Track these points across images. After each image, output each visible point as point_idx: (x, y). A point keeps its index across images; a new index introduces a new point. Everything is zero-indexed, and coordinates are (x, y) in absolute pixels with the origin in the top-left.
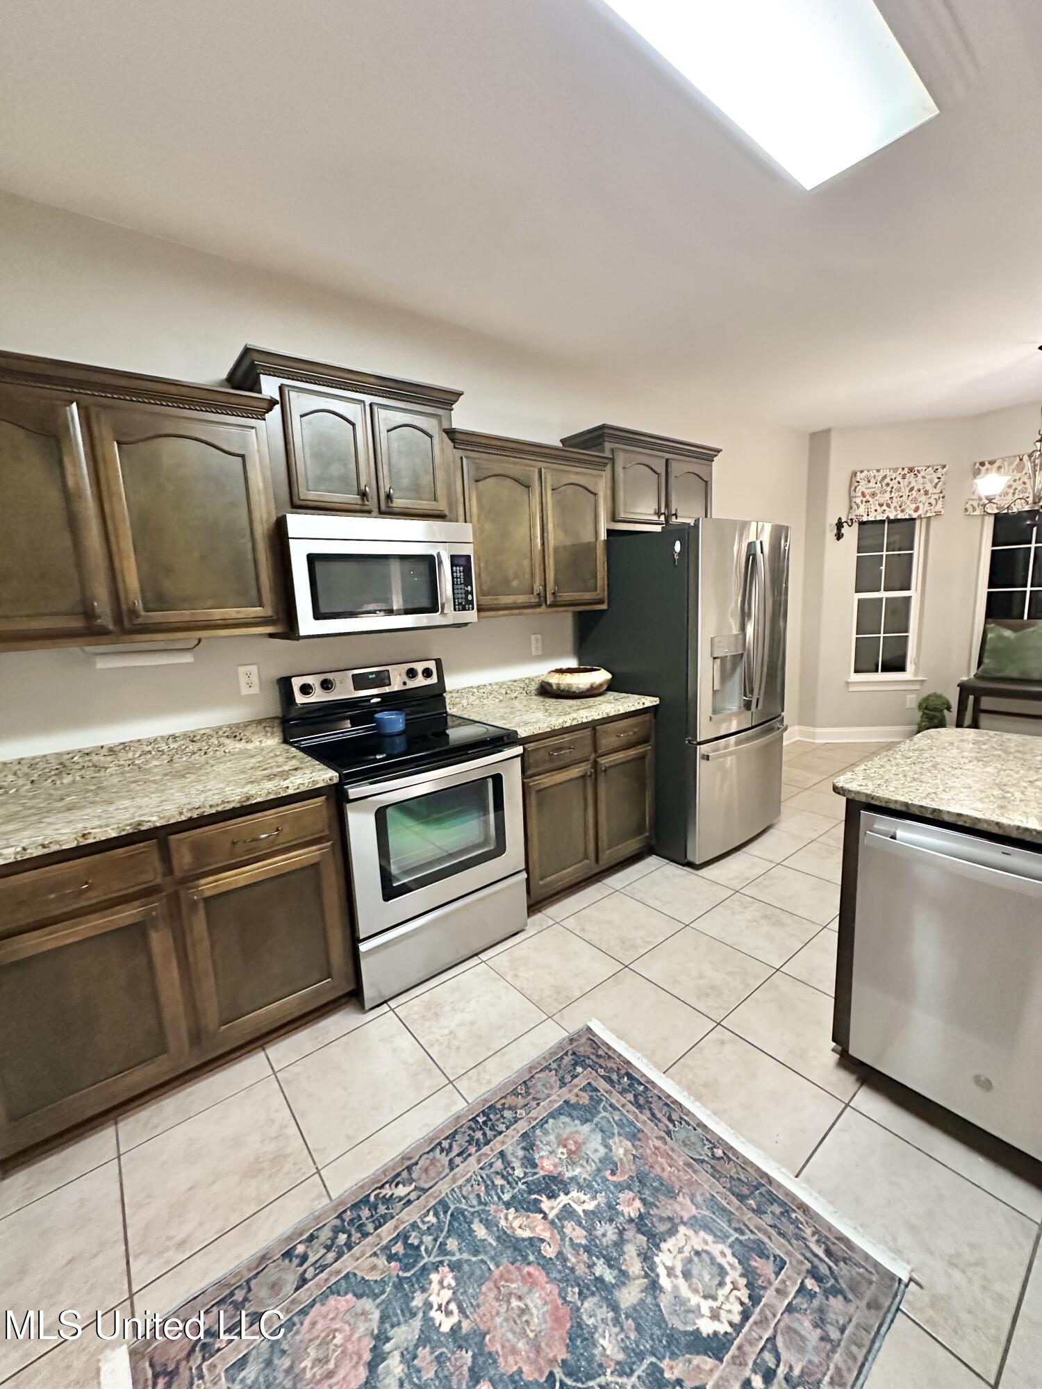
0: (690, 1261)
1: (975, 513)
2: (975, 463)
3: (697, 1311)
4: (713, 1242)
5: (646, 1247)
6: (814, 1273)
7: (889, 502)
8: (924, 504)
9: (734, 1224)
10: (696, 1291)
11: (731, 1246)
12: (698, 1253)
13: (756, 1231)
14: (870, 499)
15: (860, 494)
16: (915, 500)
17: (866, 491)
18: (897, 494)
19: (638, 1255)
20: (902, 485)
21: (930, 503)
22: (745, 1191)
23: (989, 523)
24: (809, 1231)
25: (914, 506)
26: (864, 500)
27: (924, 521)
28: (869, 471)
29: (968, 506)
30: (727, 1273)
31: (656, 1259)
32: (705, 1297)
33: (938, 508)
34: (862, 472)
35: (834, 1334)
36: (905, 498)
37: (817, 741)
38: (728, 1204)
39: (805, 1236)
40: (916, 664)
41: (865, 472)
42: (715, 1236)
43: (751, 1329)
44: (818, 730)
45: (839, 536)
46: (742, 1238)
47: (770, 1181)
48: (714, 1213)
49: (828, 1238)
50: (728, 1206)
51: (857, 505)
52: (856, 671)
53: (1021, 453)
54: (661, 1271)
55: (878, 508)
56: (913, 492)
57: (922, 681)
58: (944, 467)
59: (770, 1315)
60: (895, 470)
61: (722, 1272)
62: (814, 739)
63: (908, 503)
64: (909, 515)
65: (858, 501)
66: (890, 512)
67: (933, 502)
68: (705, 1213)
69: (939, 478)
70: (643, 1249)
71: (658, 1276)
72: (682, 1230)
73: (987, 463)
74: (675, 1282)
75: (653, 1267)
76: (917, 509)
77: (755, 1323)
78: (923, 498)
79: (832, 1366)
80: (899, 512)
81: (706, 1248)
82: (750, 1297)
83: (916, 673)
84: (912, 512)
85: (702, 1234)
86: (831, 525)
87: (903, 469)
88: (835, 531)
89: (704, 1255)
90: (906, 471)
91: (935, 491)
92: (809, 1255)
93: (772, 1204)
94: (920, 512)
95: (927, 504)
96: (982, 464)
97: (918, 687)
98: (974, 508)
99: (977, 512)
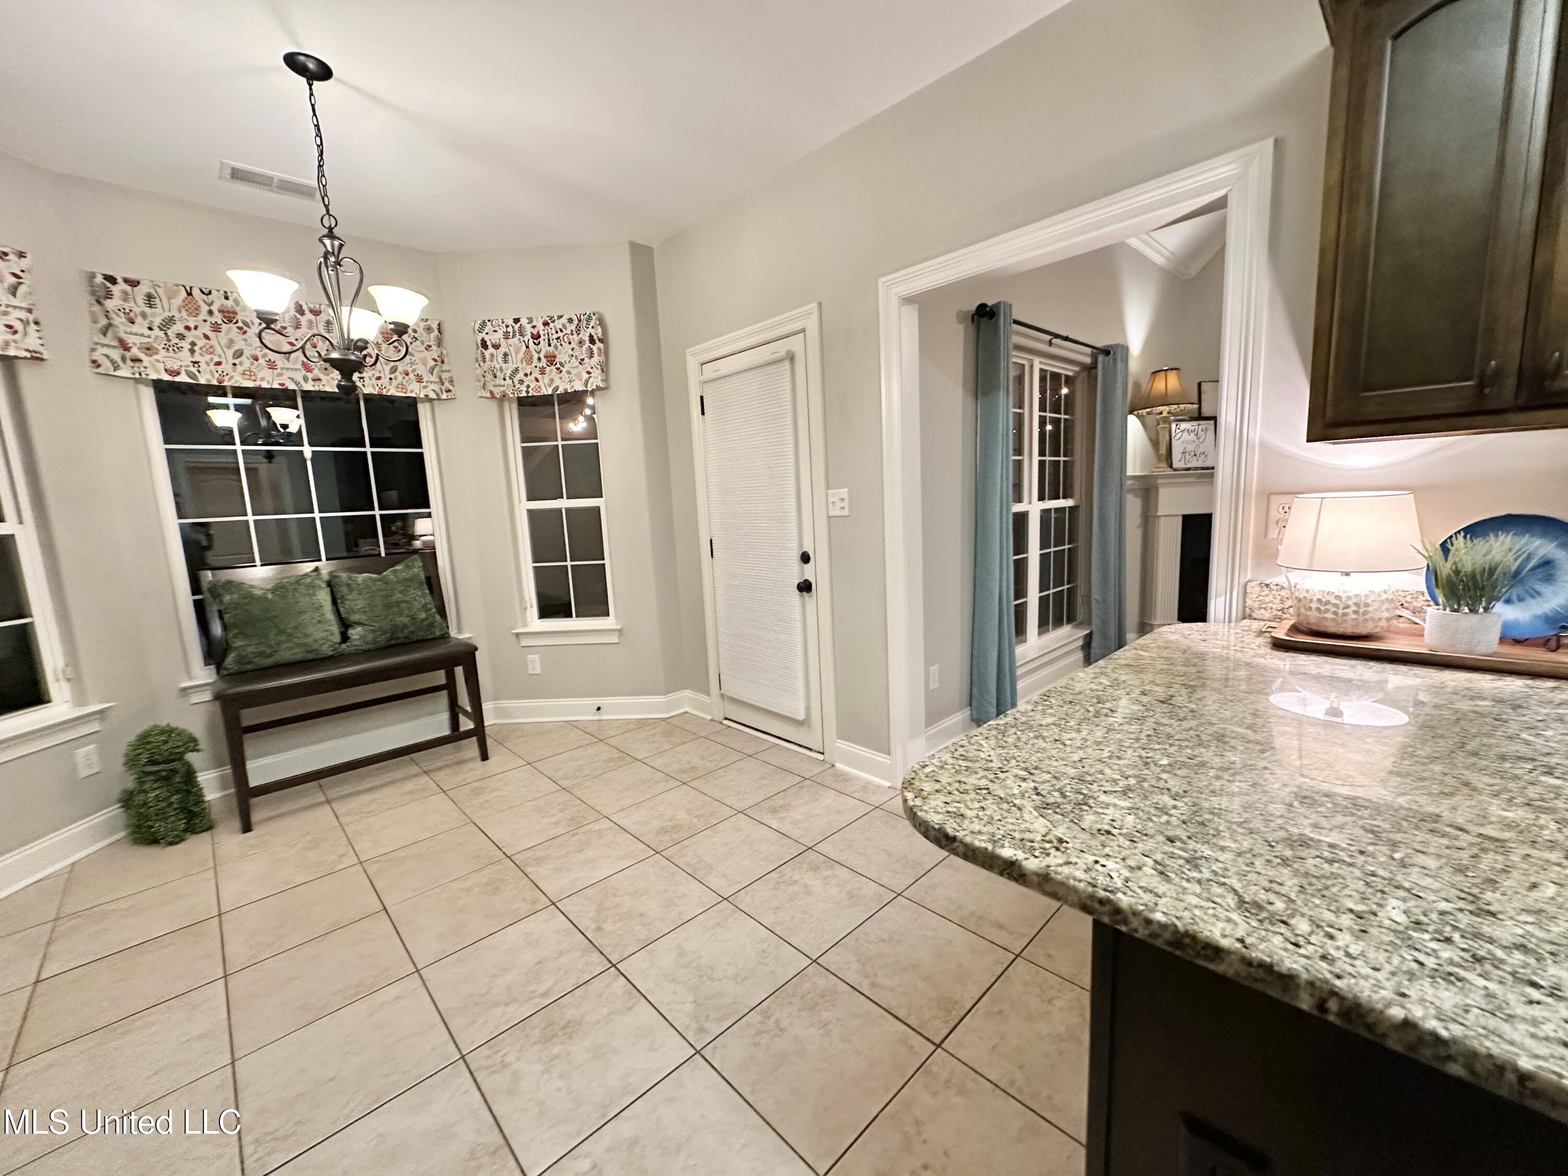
1: (116, 373)
2: (92, 276)
21: (9, 325)
23: (148, 397)
29: (97, 356)
33: (33, 341)
40: (75, 679)
53: (187, 282)
57: (101, 712)
58: (22, 253)
67: (18, 325)
69: (16, 274)
73: (120, 280)
83: (80, 698)
96: (110, 278)
97: (95, 727)
98: (113, 362)
99: (124, 372)
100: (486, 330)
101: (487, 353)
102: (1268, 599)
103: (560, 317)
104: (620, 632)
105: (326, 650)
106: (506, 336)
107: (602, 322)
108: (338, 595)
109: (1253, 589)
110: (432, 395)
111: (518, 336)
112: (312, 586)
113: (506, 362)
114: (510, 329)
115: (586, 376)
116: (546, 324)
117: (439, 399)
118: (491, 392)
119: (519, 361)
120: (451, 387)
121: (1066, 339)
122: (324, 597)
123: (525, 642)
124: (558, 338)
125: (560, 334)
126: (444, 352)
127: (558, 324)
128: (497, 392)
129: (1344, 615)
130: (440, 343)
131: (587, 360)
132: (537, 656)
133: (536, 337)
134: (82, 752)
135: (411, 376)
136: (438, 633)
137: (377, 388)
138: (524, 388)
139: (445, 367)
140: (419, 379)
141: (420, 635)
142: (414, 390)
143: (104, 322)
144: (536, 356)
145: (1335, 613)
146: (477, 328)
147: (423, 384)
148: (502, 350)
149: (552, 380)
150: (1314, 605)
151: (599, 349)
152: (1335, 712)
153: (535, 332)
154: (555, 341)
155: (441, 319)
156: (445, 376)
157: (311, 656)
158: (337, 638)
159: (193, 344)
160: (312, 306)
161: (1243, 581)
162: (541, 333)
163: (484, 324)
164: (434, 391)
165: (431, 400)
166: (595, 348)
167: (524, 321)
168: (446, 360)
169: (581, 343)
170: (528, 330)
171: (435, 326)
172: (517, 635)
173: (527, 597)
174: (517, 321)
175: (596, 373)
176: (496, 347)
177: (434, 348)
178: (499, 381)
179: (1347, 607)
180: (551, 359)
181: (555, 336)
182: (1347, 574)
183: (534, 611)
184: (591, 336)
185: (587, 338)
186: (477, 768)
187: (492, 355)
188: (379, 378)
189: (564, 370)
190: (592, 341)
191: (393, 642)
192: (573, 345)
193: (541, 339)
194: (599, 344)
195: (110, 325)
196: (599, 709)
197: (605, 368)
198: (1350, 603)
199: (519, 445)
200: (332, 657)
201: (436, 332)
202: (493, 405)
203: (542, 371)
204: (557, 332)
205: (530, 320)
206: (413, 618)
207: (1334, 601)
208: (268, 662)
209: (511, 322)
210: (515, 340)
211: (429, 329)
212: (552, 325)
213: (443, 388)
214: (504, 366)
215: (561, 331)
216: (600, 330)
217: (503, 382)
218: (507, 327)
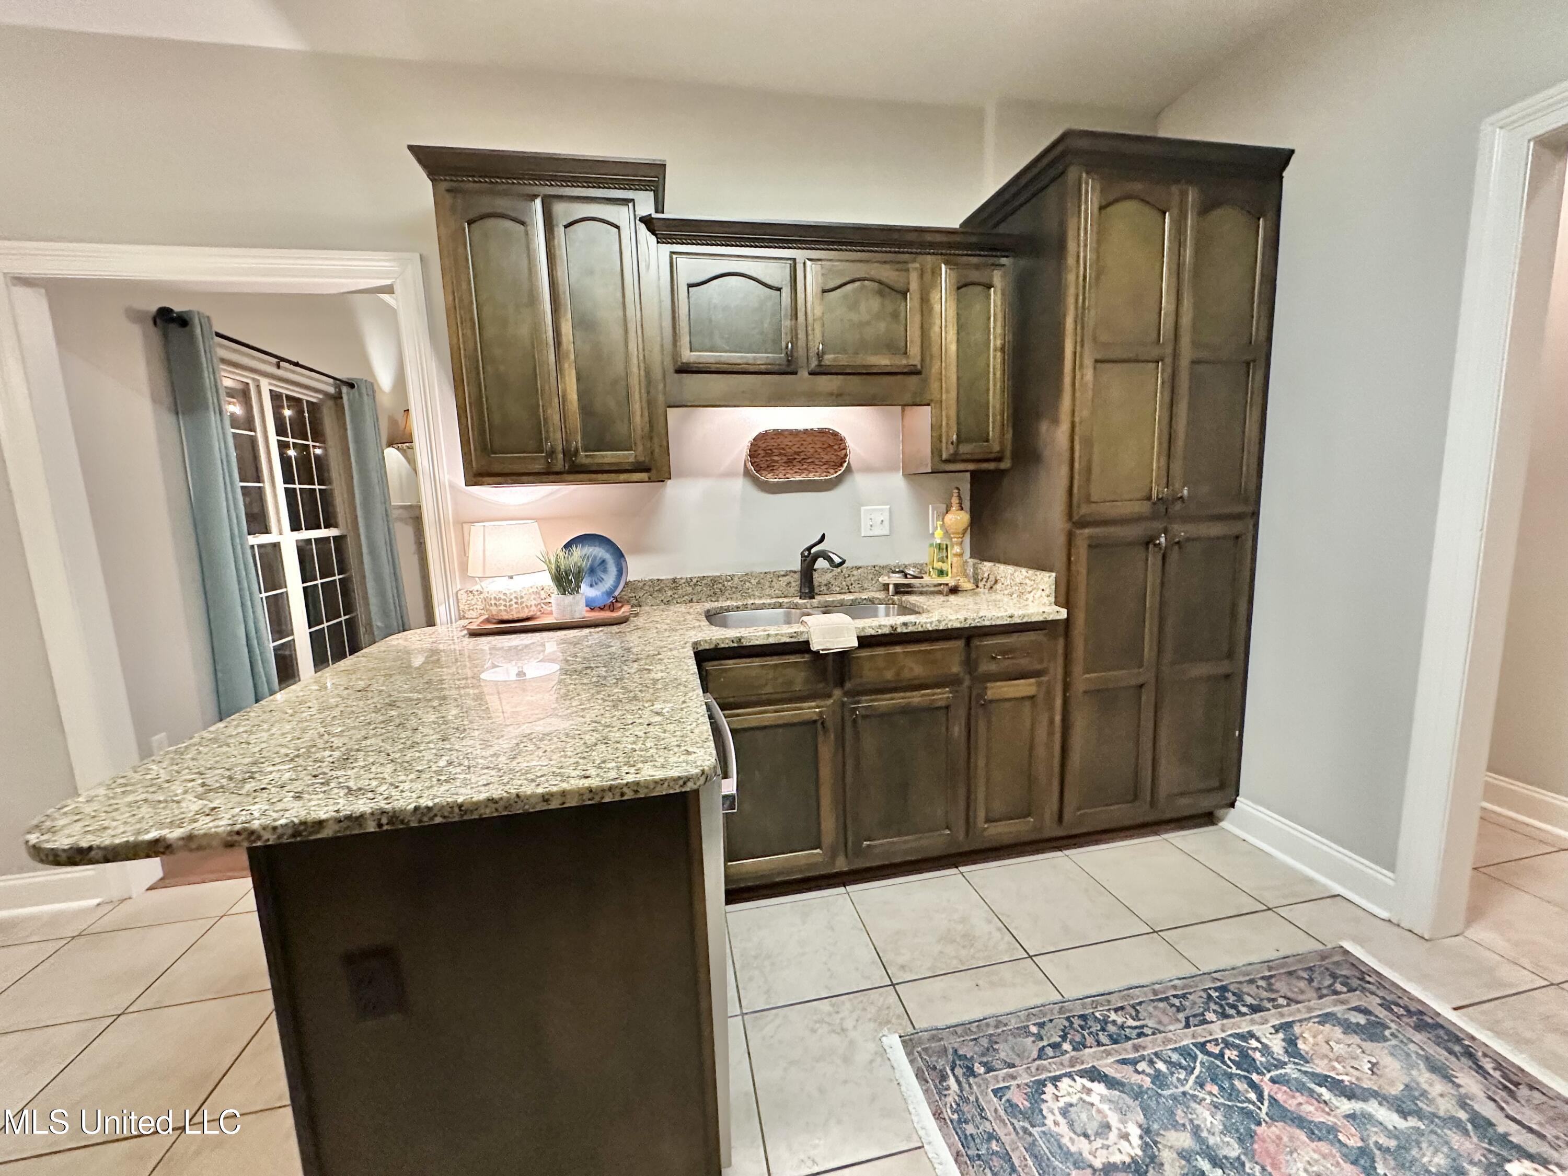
0: (1097, 1134)
3: (1103, 1099)
4: (1062, 1136)
5: (1151, 1169)
6: (970, 1072)
9: (1030, 1139)
10: (1099, 1111)
11: (1044, 1125)
12: (1086, 1136)
13: (1007, 1121)
19: (1162, 1164)
22: (996, 1162)
24: (950, 1100)
30: (1060, 1109)
31: (1140, 1153)
32: (1092, 1105)
35: (985, 1042)
38: (1026, 1160)
39: (957, 1098)
42: (1058, 1141)
43: (1055, 1071)
46: (1027, 1125)
47: (957, 1156)
48: (1048, 1159)
49: (936, 1087)
50: (1027, 1157)
54: (1136, 1141)
59: (1033, 1070)
61: (1064, 1112)
68: (1060, 1165)
70: (1154, 1168)
71: (1141, 1137)
72: (1098, 1164)
74: (1121, 1126)
75: (1145, 1147)
77: (1050, 1072)
79: (999, 1030)
81: (1073, 1136)
82: (1045, 1086)
85: (1073, 1149)
89: (1079, 1131)
92: (966, 1086)
93: (971, 1135)
102: (473, 602)
109: (463, 596)
121: (297, 364)
129: (511, 606)
145: (505, 606)
150: (493, 602)
152: (521, 674)
161: (455, 591)
179: (511, 600)
182: (511, 577)
198: (512, 597)
207: (503, 597)
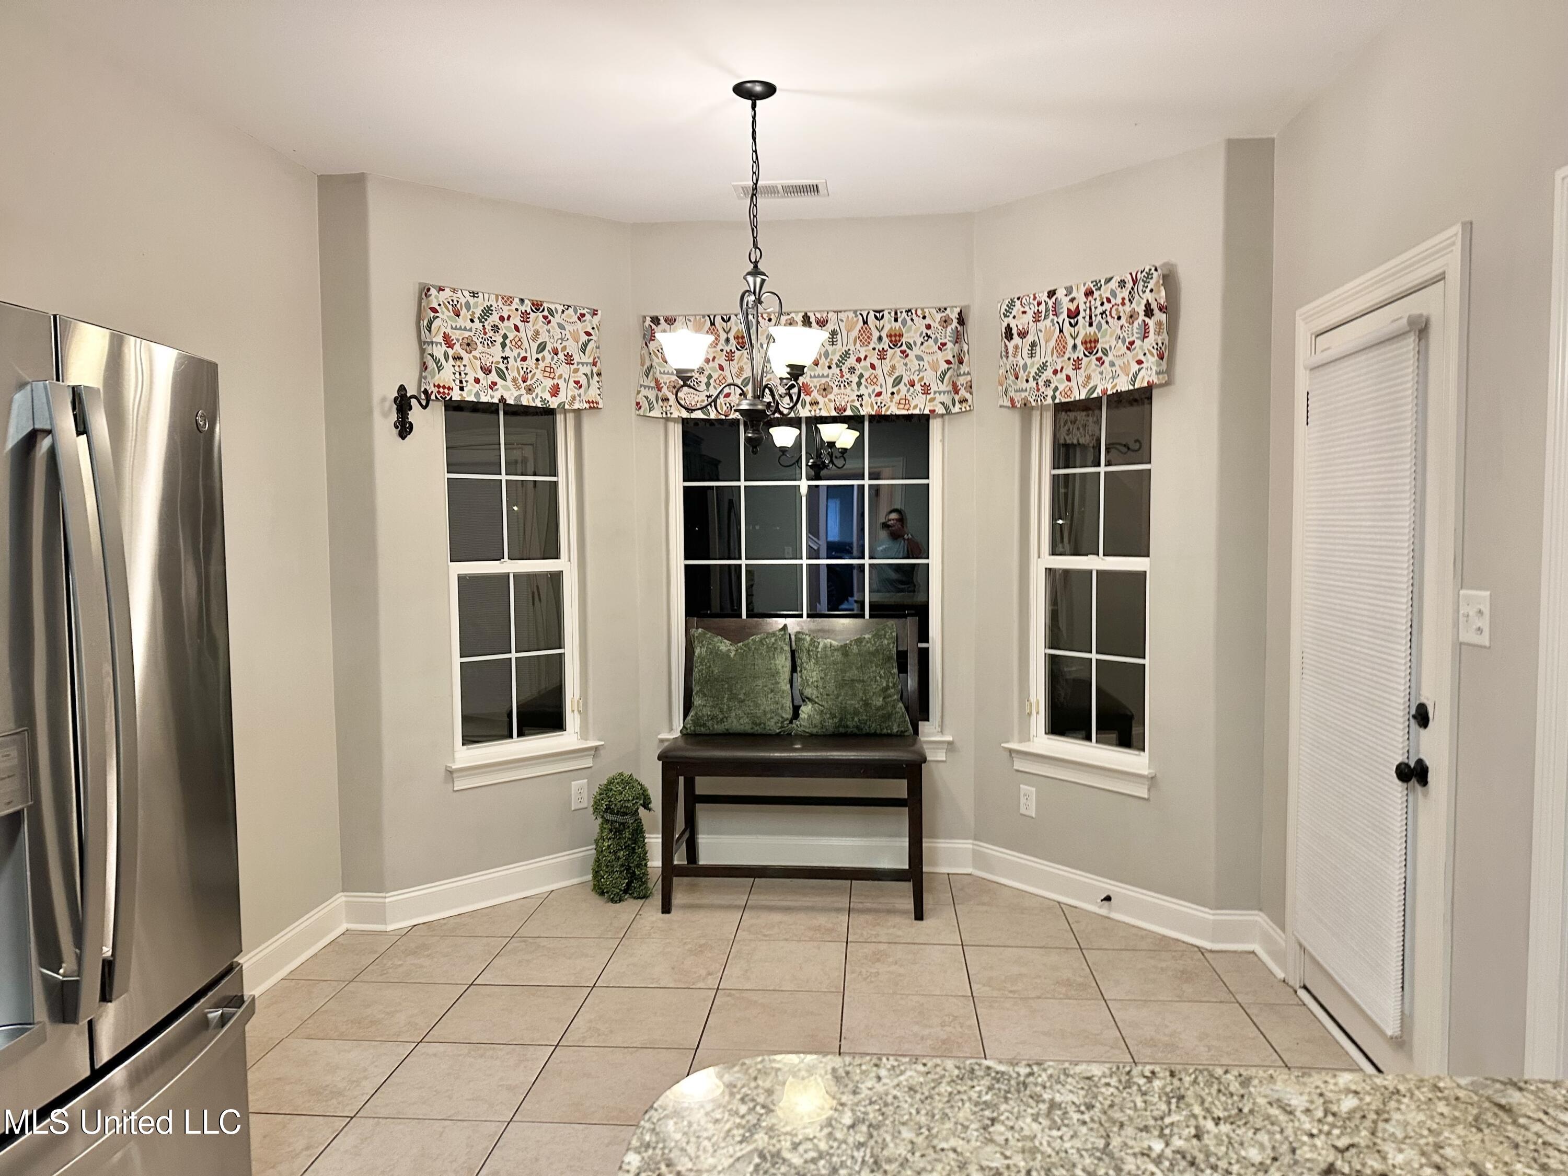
1: (652, 414)
2: (644, 319)
7: (502, 366)
8: (567, 382)
14: (463, 353)
15: (440, 339)
16: (549, 371)
17: (455, 335)
18: (516, 352)
20: (522, 334)
21: (577, 382)
23: (676, 433)
25: (549, 383)
26: (451, 352)
27: (570, 417)
28: (454, 291)
29: (639, 398)
33: (593, 394)
34: (441, 289)
36: (531, 363)
37: (390, 928)
40: (583, 713)
41: (448, 293)
44: (392, 898)
45: (404, 429)
51: (437, 362)
52: (467, 740)
53: (712, 312)
55: (481, 375)
56: (546, 353)
57: (596, 748)
58: (594, 313)
60: (508, 300)
62: (384, 922)
63: (539, 375)
64: (543, 400)
65: (439, 352)
66: (506, 388)
67: (583, 381)
69: (588, 334)
73: (662, 321)
76: (555, 391)
78: (564, 370)
80: (523, 391)
83: (584, 734)
84: (547, 396)
86: (384, 400)
87: (522, 301)
88: (394, 417)
90: (527, 306)
91: (585, 359)
94: (562, 397)
95: (572, 384)
96: (656, 320)
97: (588, 762)
98: (650, 403)
99: (656, 413)
100: (1014, 313)
101: (1011, 345)
103: (1108, 280)
104: (1152, 781)
105: (773, 726)
106: (1037, 318)
107: (1169, 280)
108: (798, 662)
110: (940, 410)
111: (1051, 316)
112: (773, 649)
113: (1032, 356)
114: (1042, 308)
115: (1135, 367)
116: (1089, 293)
117: (948, 412)
118: (1012, 400)
119: (1049, 351)
120: (968, 396)
122: (783, 662)
123: (1019, 765)
124: (1104, 312)
125: (1107, 306)
126: (965, 348)
127: (1105, 292)
128: (1018, 397)
130: (958, 338)
131: (1138, 343)
132: (1034, 789)
133: (1073, 315)
134: (575, 784)
135: (918, 387)
136: (895, 729)
137: (876, 407)
138: (1050, 392)
139: (964, 368)
140: (926, 389)
141: (874, 727)
142: (919, 405)
143: (647, 364)
144: (1071, 342)
146: (1003, 311)
147: (929, 397)
148: (1030, 338)
149: (1089, 377)
151: (1159, 324)
153: (1073, 308)
154: (1099, 317)
155: (963, 304)
156: (962, 380)
157: (758, 730)
158: (788, 714)
159: (710, 377)
160: (819, 316)
162: (1081, 308)
163: (1012, 304)
164: (943, 404)
165: (942, 416)
166: (1151, 323)
167: (1061, 293)
168: (965, 360)
169: (1132, 316)
170: (1066, 305)
171: (954, 316)
172: (1011, 751)
173: (1033, 699)
174: (1051, 294)
175: (1151, 361)
176: (1023, 334)
177: (950, 345)
178: (1022, 384)
180: (1091, 345)
181: (1100, 309)
183: (1039, 721)
184: (1148, 305)
185: (1141, 309)
186: (906, 927)
187: (1016, 347)
188: (879, 394)
189: (1107, 360)
190: (1149, 312)
191: (842, 730)
192: (1123, 321)
193: (1080, 317)
194: (1160, 316)
195: (651, 366)
196: (1108, 899)
197: (1166, 354)
199: (1048, 472)
200: (778, 735)
201: (955, 323)
202: (1014, 419)
203: (1077, 364)
204: (1102, 304)
205: (1069, 290)
206: (866, 704)
208: (719, 728)
209: (1044, 297)
210: (1048, 322)
211: (946, 322)
212: (1096, 294)
213: (957, 398)
214: (1029, 361)
215: (1109, 301)
216: (1163, 293)
217: (1025, 385)
218: (1039, 304)
